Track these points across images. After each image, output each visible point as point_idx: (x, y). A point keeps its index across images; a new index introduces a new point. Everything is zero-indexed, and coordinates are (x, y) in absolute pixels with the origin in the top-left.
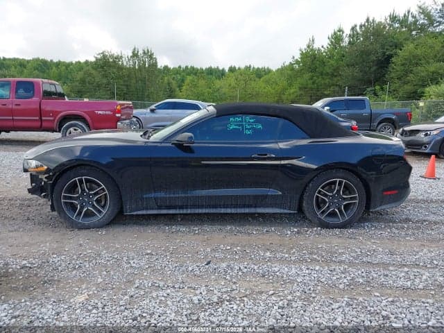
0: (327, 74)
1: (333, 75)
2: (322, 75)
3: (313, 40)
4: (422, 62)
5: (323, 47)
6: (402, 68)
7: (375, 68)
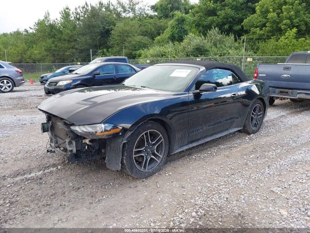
0: (65, 40)
1: (69, 41)
2: (60, 40)
3: (48, 14)
4: (130, 35)
5: (57, 19)
6: (119, 38)
7: (99, 37)
